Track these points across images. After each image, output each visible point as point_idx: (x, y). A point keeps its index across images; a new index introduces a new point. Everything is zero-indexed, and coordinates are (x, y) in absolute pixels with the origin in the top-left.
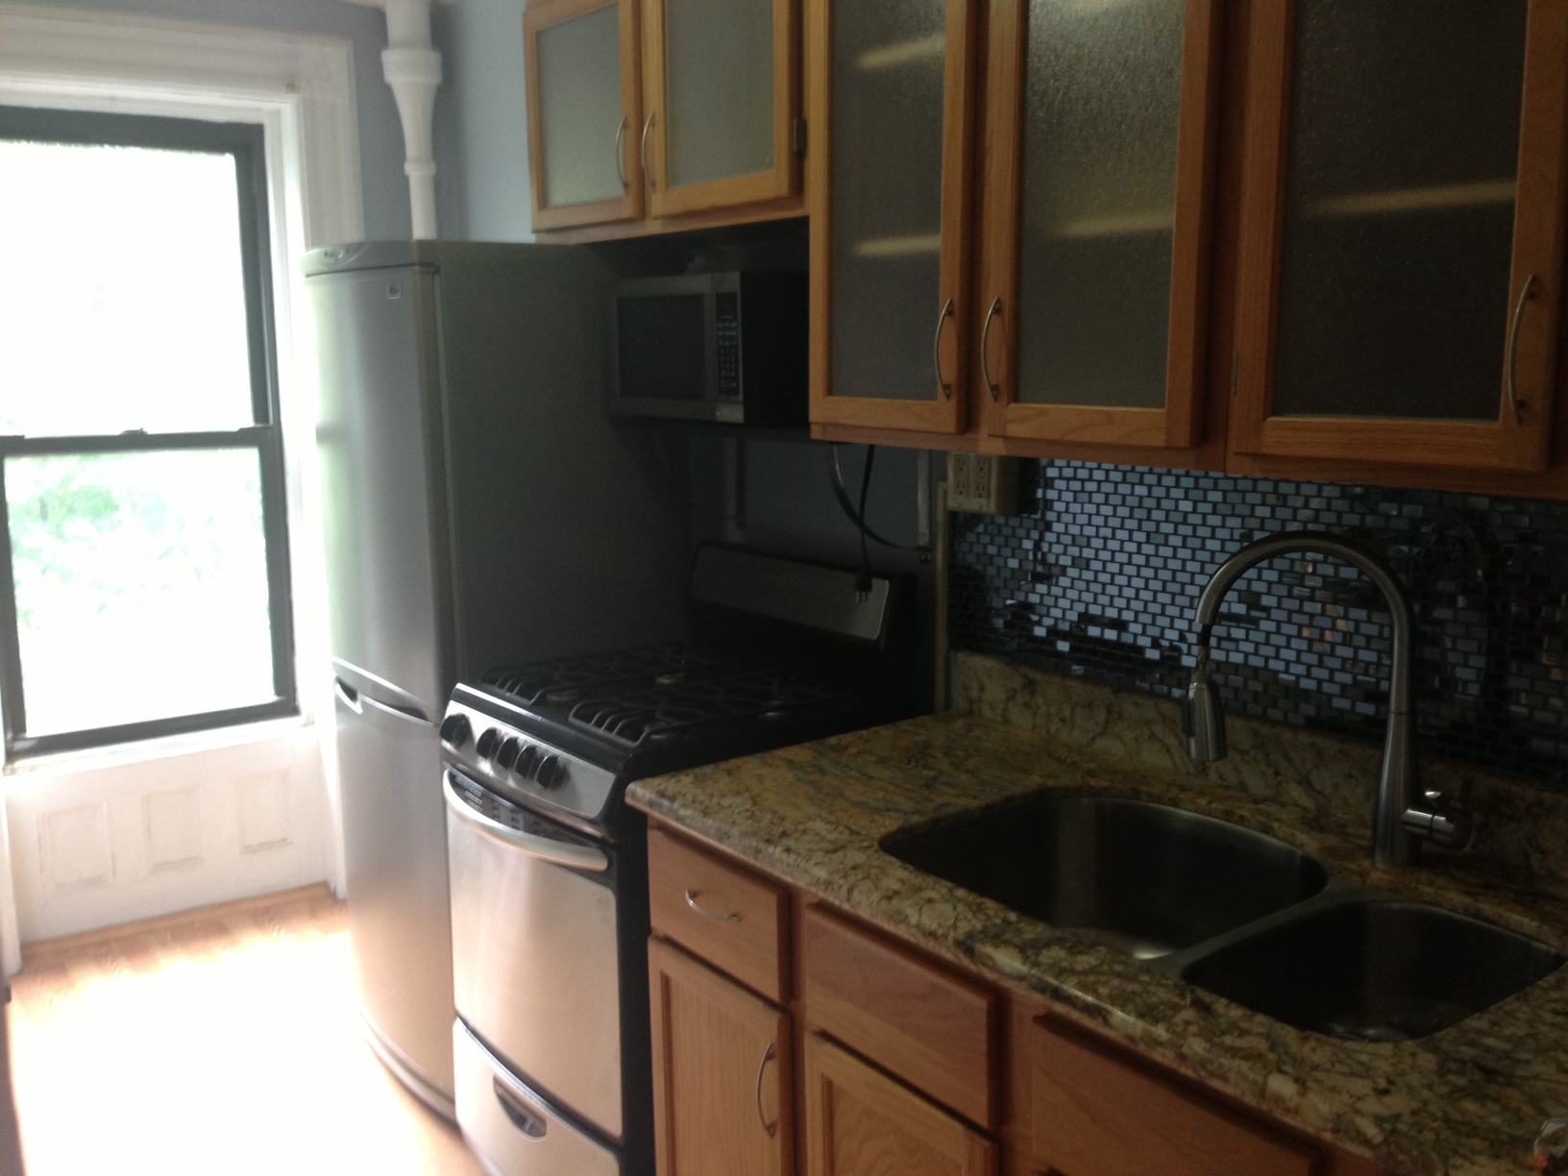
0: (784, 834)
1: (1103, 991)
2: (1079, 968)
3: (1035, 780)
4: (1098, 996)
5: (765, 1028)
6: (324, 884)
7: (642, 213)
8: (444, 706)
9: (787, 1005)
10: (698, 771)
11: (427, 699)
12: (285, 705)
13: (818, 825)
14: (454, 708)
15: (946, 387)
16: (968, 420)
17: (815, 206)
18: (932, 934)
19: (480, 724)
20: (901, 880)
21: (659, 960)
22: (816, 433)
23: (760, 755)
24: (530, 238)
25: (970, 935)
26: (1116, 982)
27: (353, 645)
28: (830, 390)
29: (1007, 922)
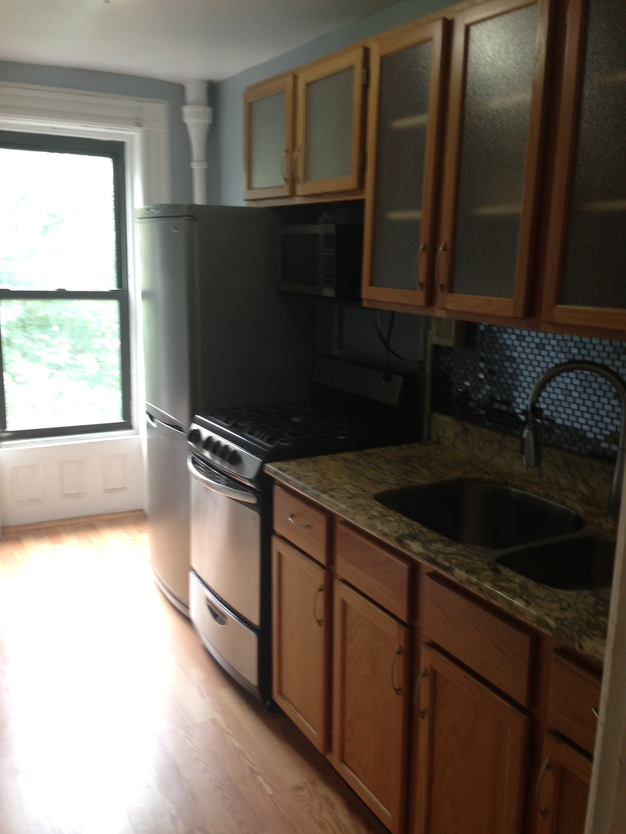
0: (332, 490)
1: (454, 561)
2: (446, 552)
3: (459, 474)
4: (451, 562)
5: (319, 577)
6: (141, 510)
7: (293, 194)
8: (190, 425)
9: (329, 568)
10: (300, 460)
11: (183, 422)
12: (126, 424)
13: (349, 487)
14: (195, 426)
15: (421, 284)
16: (430, 300)
17: (368, 195)
18: (386, 535)
19: (205, 433)
20: (379, 512)
21: (277, 546)
22: (365, 304)
23: (332, 456)
24: (243, 204)
25: (403, 536)
26: (461, 558)
27: (154, 396)
28: (372, 283)
29: (421, 532)
